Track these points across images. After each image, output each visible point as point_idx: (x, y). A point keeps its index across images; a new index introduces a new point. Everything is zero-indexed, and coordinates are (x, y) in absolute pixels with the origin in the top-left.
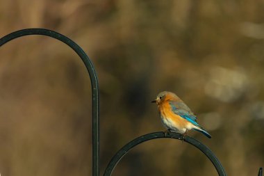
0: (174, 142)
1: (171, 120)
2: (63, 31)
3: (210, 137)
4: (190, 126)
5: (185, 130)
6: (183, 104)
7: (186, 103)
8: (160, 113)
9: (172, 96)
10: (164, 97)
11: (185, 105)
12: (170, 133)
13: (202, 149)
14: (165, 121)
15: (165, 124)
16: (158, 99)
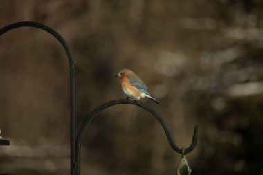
0: (131, 107)
1: (130, 90)
2: (48, 24)
3: (158, 103)
4: (143, 95)
5: (139, 98)
6: (138, 78)
7: (140, 78)
8: (121, 85)
9: (129, 72)
10: (124, 73)
11: (140, 80)
12: (128, 100)
13: (152, 112)
14: (125, 91)
15: (124, 94)
16: (120, 74)
